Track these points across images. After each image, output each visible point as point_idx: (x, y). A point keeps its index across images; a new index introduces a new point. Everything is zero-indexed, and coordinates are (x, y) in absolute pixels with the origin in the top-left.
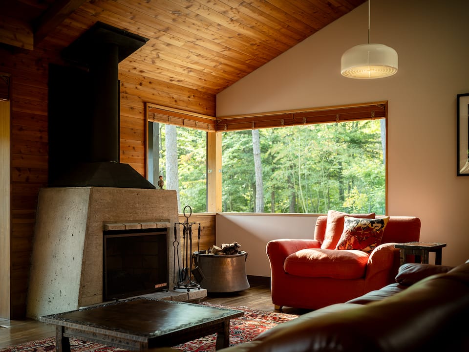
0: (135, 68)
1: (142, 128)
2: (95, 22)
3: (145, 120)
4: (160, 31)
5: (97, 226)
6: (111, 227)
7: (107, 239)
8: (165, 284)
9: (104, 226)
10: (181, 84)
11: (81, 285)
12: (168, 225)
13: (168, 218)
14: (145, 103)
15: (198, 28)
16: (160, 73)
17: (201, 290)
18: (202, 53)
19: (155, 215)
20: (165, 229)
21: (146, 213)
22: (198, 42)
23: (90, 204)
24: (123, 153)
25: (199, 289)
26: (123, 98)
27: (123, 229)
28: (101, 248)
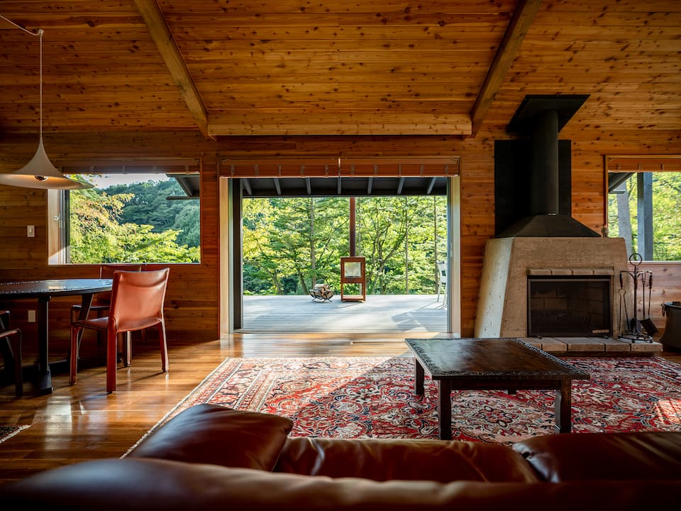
0: (588, 126)
1: (602, 180)
2: (524, 97)
3: (604, 172)
4: (598, 83)
5: (520, 270)
6: (533, 272)
7: (531, 282)
8: (607, 331)
9: (528, 272)
10: (655, 128)
11: (503, 319)
12: (610, 272)
13: (612, 265)
14: (604, 156)
15: (649, 65)
16: (621, 123)
17: (654, 343)
18: (670, 89)
19: (592, 262)
20: (609, 277)
21: (580, 260)
22: (657, 80)
23: (512, 252)
24: (576, 205)
25: (651, 342)
26: (575, 155)
27: (550, 274)
28: (525, 290)
